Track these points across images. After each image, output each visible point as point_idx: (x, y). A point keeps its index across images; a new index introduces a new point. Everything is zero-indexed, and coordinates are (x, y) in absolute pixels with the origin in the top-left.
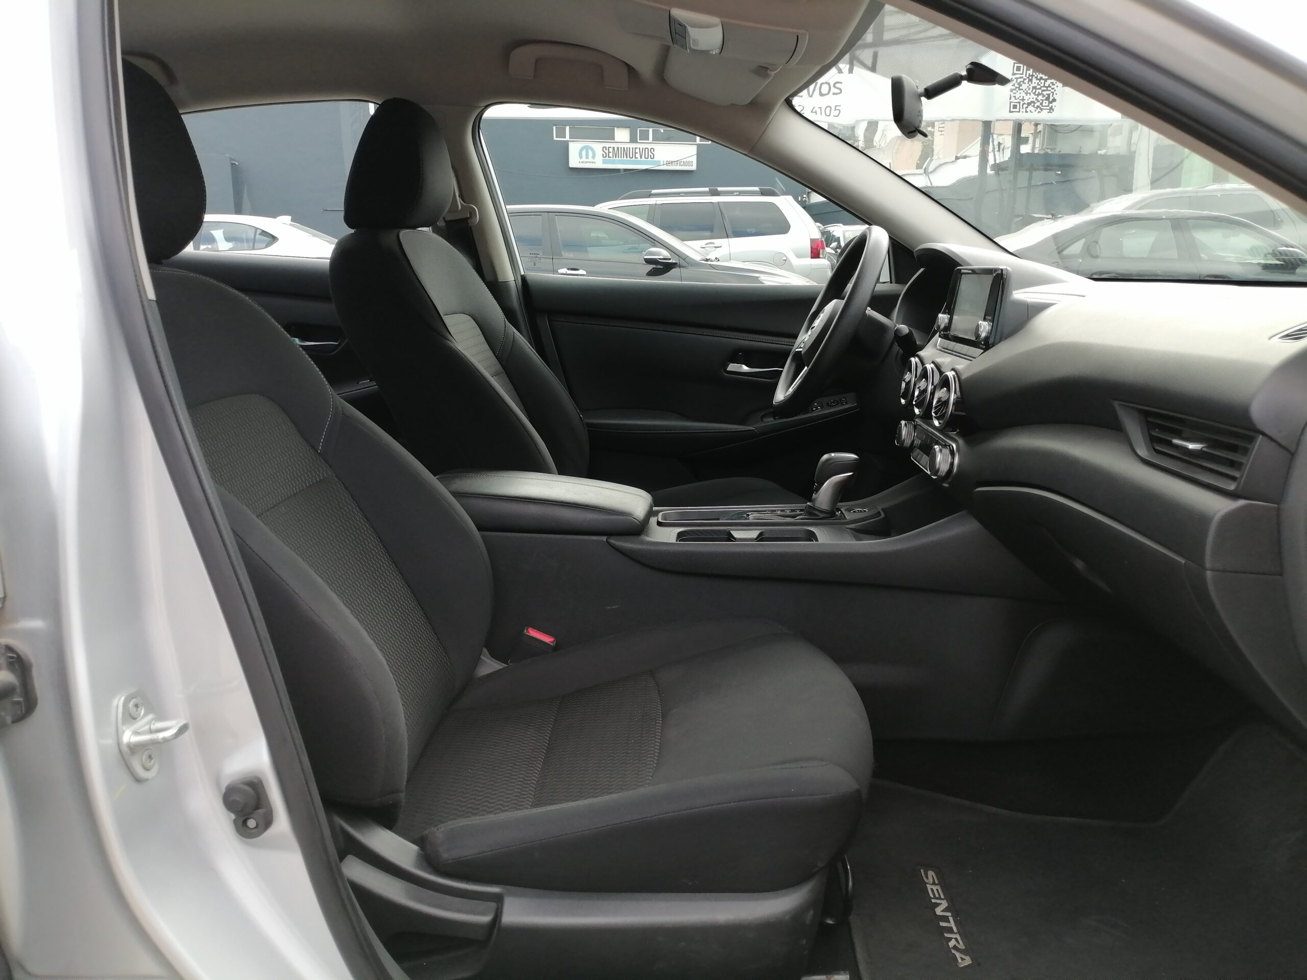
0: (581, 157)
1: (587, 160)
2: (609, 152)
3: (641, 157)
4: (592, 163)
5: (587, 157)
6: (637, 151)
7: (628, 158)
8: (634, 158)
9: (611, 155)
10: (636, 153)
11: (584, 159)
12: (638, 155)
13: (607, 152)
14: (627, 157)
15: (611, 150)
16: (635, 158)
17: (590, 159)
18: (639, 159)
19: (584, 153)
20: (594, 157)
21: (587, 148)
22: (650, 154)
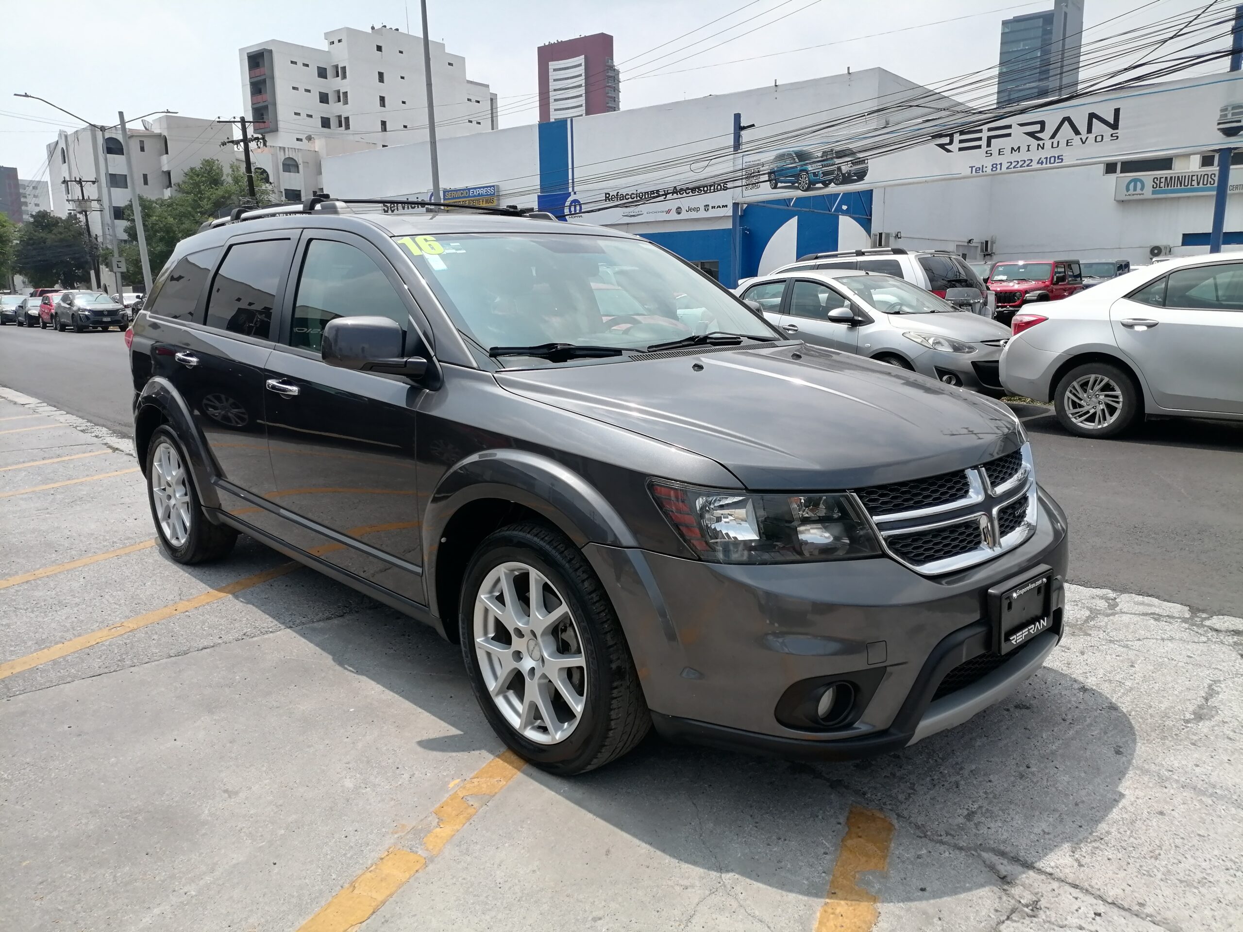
0: (1128, 189)
1: (1135, 193)
2: (1160, 182)
3: (1198, 184)
4: (1140, 194)
5: (1135, 189)
6: (1195, 178)
7: (1183, 187)
8: (1189, 186)
9: (1162, 185)
10: (1192, 180)
11: (1131, 192)
12: (1194, 183)
13: (1158, 182)
14: (1181, 186)
15: (1163, 180)
16: (1191, 185)
17: (1138, 191)
18: (1196, 186)
19: (1132, 186)
20: (1142, 189)
21: (1135, 181)
22: (1210, 179)
